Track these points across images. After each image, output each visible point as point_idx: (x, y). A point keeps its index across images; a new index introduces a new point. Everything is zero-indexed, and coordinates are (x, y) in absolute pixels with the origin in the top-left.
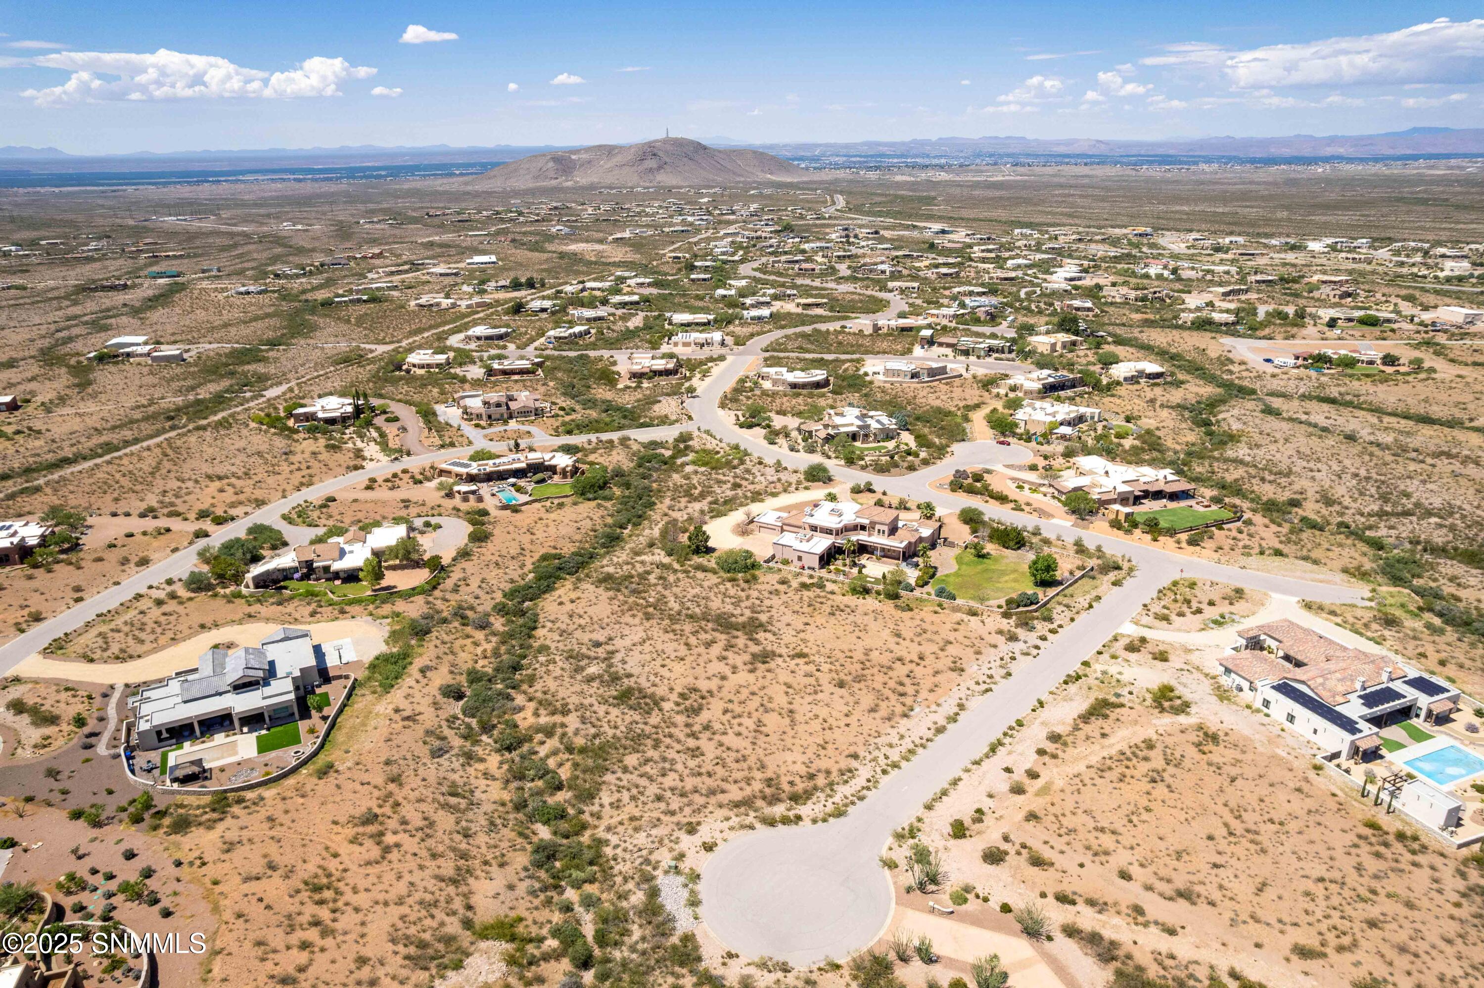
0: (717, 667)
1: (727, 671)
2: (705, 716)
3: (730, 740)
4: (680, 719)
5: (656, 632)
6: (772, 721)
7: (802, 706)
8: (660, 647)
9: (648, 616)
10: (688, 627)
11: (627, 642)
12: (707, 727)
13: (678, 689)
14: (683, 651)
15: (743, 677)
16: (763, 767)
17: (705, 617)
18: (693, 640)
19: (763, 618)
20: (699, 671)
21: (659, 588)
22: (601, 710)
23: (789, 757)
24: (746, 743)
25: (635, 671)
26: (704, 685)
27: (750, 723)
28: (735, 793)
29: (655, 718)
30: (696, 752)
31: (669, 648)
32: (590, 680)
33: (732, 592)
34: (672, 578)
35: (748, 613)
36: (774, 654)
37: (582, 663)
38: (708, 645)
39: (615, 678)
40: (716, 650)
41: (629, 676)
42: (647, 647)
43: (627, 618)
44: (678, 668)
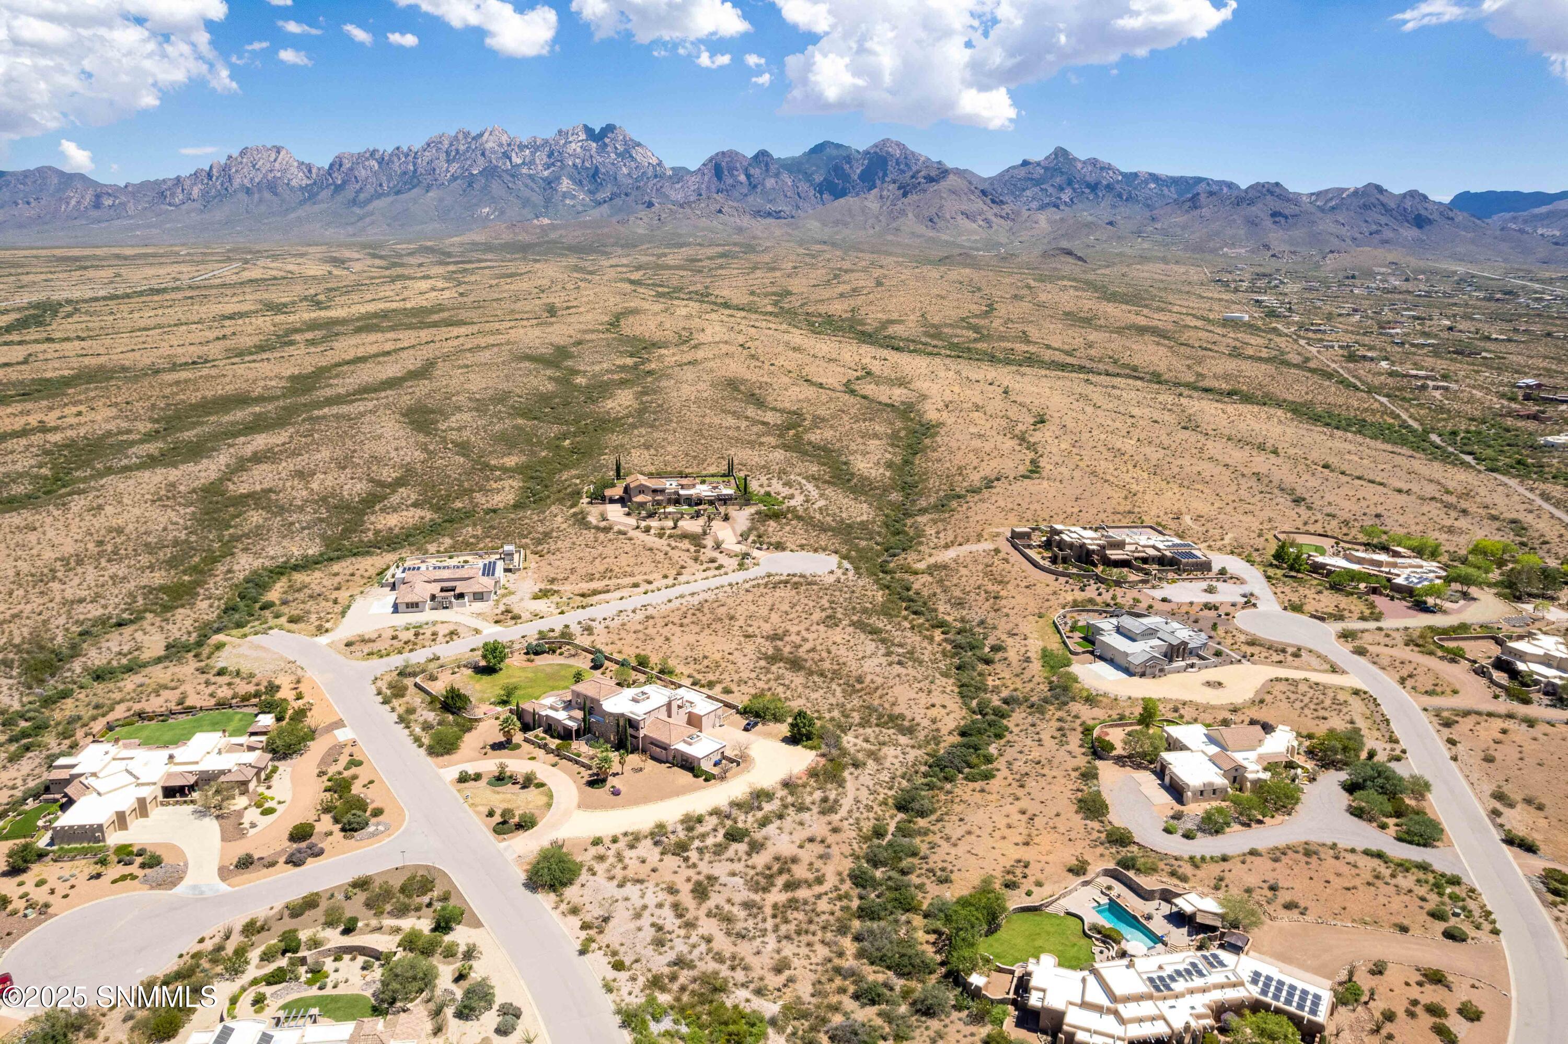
0: (811, 636)
1: (804, 633)
2: (824, 614)
3: (811, 604)
4: (839, 616)
5: (853, 665)
6: (786, 607)
7: (764, 611)
8: (851, 654)
9: (860, 680)
10: (826, 665)
11: (876, 661)
12: (823, 610)
13: (839, 629)
14: (834, 649)
15: (794, 629)
16: (797, 593)
17: (811, 673)
18: (824, 654)
19: (763, 663)
20: (823, 635)
21: (849, 706)
22: (889, 627)
23: (782, 594)
24: (802, 601)
25: (868, 642)
26: (822, 628)
27: (798, 608)
28: (815, 587)
29: (855, 618)
30: (832, 602)
31: (842, 651)
32: (901, 645)
33: (780, 689)
34: (836, 714)
35: (774, 668)
36: (767, 638)
37: (908, 655)
38: (813, 650)
39: (883, 641)
40: (808, 646)
41: (872, 640)
42: (861, 655)
43: (879, 681)
44: (838, 639)
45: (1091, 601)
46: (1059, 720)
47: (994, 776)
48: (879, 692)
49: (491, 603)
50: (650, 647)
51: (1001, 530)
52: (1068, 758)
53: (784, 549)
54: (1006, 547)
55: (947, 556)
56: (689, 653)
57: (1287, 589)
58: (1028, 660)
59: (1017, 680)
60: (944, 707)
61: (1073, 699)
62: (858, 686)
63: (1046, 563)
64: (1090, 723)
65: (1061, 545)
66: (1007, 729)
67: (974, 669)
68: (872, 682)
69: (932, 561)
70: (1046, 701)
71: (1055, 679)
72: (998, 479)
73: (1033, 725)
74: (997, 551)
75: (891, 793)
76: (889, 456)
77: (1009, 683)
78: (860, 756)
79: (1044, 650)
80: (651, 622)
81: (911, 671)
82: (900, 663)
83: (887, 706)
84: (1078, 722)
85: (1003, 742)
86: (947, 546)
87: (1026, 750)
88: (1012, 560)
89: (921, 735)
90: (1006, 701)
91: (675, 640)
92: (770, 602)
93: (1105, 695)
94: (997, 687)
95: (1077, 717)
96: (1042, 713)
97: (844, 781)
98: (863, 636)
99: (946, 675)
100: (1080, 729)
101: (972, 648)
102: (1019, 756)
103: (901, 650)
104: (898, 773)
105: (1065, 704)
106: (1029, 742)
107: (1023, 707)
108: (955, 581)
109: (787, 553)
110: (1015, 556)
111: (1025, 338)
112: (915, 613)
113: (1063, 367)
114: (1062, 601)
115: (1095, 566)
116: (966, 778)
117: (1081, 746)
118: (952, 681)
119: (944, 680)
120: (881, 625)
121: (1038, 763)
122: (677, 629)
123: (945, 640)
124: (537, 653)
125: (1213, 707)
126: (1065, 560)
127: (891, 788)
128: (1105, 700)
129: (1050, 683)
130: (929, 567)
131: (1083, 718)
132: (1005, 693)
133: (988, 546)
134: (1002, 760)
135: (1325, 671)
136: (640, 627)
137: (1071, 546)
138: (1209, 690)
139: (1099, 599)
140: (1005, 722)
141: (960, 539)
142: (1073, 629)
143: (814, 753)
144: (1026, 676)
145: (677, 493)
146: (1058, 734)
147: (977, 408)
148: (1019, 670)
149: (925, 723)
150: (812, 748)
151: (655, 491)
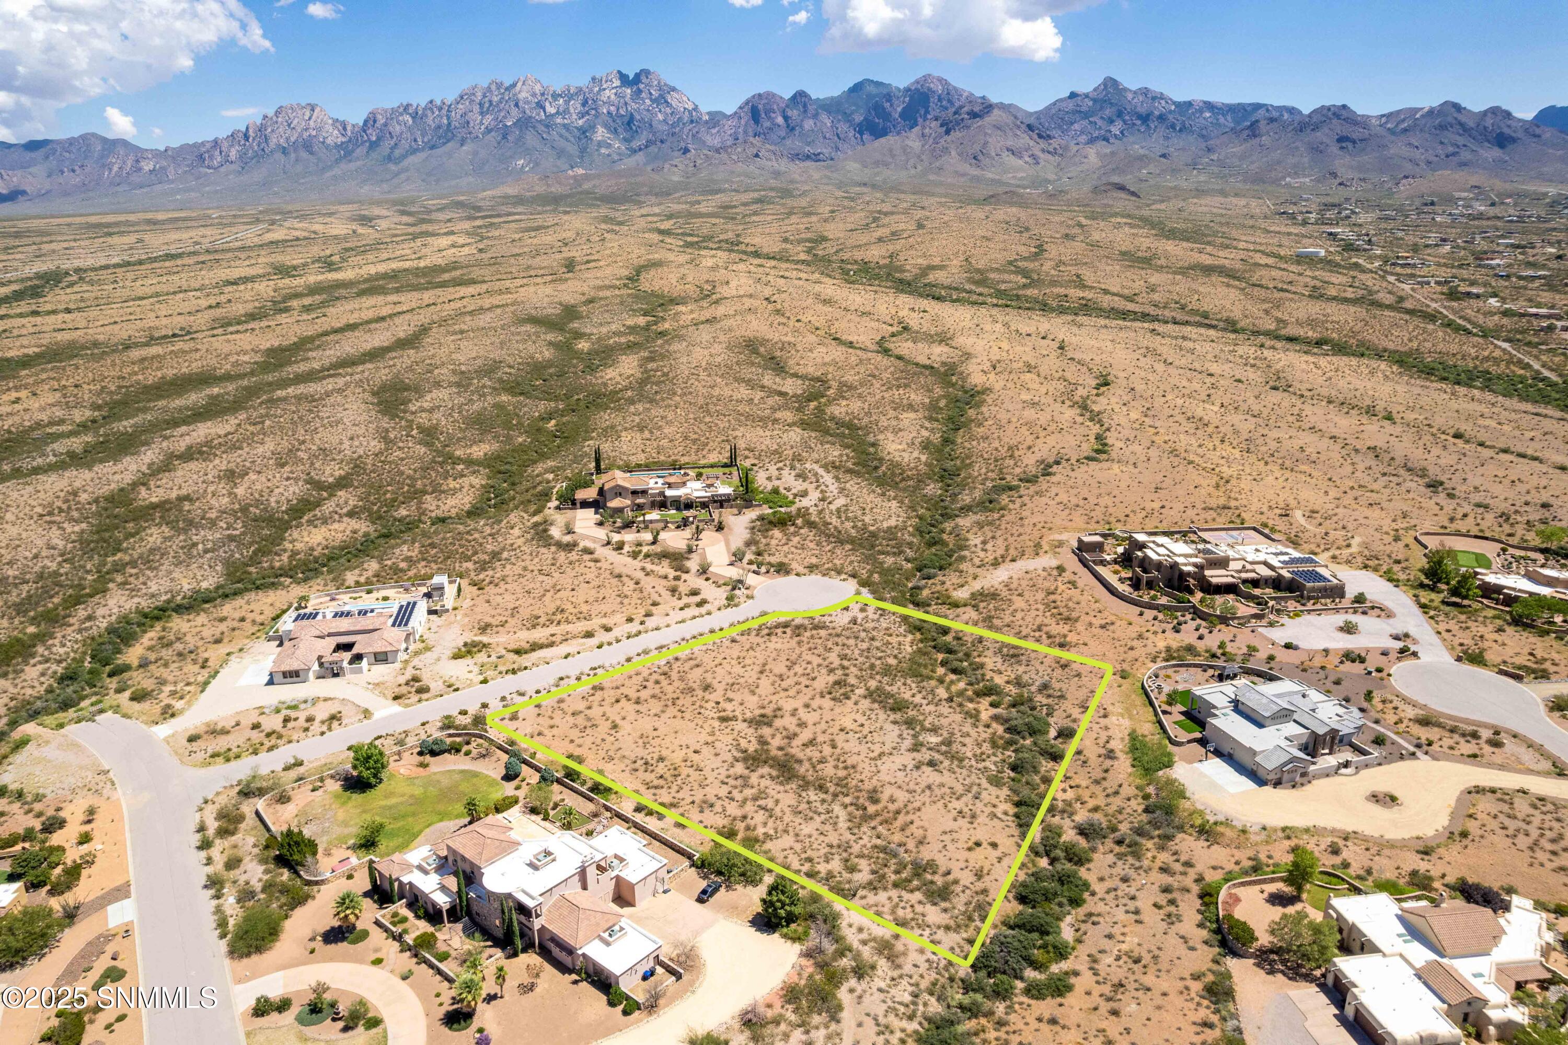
0: (810, 718)
1: (802, 713)
2: (832, 679)
3: (816, 661)
4: (852, 680)
5: (866, 768)
6: (780, 668)
7: (751, 675)
8: (863, 748)
9: (874, 797)
10: (828, 770)
11: (898, 761)
12: (831, 671)
13: (850, 703)
14: (840, 739)
15: (788, 706)
16: (799, 643)
17: (806, 785)
18: (827, 750)
19: (740, 768)
20: (827, 716)
22: (918, 699)
23: (779, 646)
24: (804, 656)
25: (889, 726)
26: (827, 703)
27: (798, 669)
28: (823, 633)
29: (873, 684)
30: (843, 657)
31: (853, 745)
32: (934, 730)
33: (760, 817)
34: (836, 865)
35: (754, 779)
36: (751, 722)
37: (944, 748)
38: (811, 743)
39: (910, 723)
40: (805, 735)
41: (895, 722)
42: (877, 749)
43: (902, 796)
44: (848, 723)
45: (1190, 649)
46: (1164, 870)
47: (1069, 988)
48: (902, 819)
49: (398, 665)
50: (588, 741)
51: (1064, 537)
52: (1182, 950)
53: (787, 573)
54: (1072, 563)
55: (996, 578)
56: (641, 752)
57: (1452, 625)
58: (1110, 755)
59: (1097, 789)
60: (994, 845)
61: (1181, 828)
62: (872, 809)
63: (1125, 588)
64: (1212, 877)
65: (1145, 564)
66: (1086, 885)
67: (1036, 770)
68: (892, 800)
69: (977, 586)
70: (1140, 832)
71: (1151, 790)
72: (1058, 463)
73: (1125, 880)
74: (1061, 569)
75: (913, 1026)
76: (925, 433)
77: (1085, 794)
78: (867, 952)
79: (1133, 736)
80: (599, 694)
81: (947, 778)
82: (931, 763)
83: (911, 845)
84: (1192, 874)
85: (1081, 911)
86: (996, 564)
87: (1117, 930)
88: (1080, 584)
89: (959, 902)
90: (1082, 831)
91: (626, 727)
92: (761, 661)
93: (1227, 823)
94: (1068, 803)
95: (1188, 864)
96: (1138, 856)
97: (840, 1008)
98: (882, 716)
99: (996, 781)
100: (1196, 889)
101: (1033, 732)
102: (1106, 944)
103: (934, 739)
104: (924, 984)
105: (1169, 838)
106: (1120, 915)
107: (1109, 843)
108: (1008, 619)
109: (792, 578)
110: (1085, 577)
111: (1081, 284)
112: (955, 671)
113: (1124, 315)
114: (1151, 649)
115: (1191, 592)
116: (1027, 991)
117: (1201, 925)
118: (1005, 792)
119: (994, 790)
120: (907, 696)
121: (1137, 961)
122: (630, 707)
123: (995, 718)
124: (433, 753)
125: (1391, 845)
126: (1150, 585)
127: (911, 1018)
128: (1229, 833)
129: (1146, 797)
130: (973, 596)
131: (1200, 867)
132: (1081, 816)
133: (1047, 561)
134: (1082, 951)
135: (1547, 774)
136: (581, 706)
137: (1159, 566)
138: (1376, 810)
139: (1200, 646)
140: (1083, 872)
141: (1012, 552)
142: (1171, 700)
143: (797, 948)
144: (1111, 785)
145: (662, 494)
146: (1162, 899)
147: (1030, 368)
148: (1098, 774)
149: (966, 878)
150: (795, 939)
151: (635, 493)
